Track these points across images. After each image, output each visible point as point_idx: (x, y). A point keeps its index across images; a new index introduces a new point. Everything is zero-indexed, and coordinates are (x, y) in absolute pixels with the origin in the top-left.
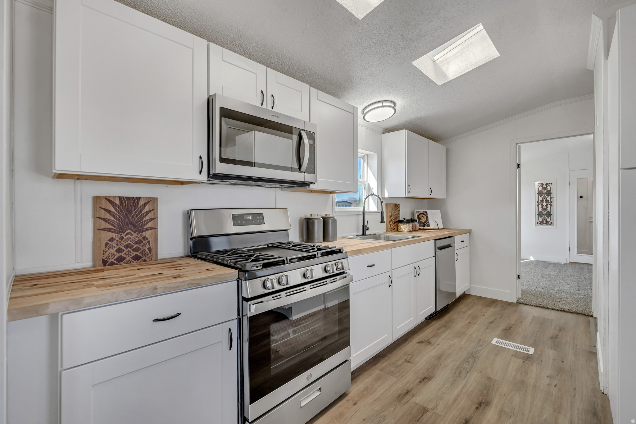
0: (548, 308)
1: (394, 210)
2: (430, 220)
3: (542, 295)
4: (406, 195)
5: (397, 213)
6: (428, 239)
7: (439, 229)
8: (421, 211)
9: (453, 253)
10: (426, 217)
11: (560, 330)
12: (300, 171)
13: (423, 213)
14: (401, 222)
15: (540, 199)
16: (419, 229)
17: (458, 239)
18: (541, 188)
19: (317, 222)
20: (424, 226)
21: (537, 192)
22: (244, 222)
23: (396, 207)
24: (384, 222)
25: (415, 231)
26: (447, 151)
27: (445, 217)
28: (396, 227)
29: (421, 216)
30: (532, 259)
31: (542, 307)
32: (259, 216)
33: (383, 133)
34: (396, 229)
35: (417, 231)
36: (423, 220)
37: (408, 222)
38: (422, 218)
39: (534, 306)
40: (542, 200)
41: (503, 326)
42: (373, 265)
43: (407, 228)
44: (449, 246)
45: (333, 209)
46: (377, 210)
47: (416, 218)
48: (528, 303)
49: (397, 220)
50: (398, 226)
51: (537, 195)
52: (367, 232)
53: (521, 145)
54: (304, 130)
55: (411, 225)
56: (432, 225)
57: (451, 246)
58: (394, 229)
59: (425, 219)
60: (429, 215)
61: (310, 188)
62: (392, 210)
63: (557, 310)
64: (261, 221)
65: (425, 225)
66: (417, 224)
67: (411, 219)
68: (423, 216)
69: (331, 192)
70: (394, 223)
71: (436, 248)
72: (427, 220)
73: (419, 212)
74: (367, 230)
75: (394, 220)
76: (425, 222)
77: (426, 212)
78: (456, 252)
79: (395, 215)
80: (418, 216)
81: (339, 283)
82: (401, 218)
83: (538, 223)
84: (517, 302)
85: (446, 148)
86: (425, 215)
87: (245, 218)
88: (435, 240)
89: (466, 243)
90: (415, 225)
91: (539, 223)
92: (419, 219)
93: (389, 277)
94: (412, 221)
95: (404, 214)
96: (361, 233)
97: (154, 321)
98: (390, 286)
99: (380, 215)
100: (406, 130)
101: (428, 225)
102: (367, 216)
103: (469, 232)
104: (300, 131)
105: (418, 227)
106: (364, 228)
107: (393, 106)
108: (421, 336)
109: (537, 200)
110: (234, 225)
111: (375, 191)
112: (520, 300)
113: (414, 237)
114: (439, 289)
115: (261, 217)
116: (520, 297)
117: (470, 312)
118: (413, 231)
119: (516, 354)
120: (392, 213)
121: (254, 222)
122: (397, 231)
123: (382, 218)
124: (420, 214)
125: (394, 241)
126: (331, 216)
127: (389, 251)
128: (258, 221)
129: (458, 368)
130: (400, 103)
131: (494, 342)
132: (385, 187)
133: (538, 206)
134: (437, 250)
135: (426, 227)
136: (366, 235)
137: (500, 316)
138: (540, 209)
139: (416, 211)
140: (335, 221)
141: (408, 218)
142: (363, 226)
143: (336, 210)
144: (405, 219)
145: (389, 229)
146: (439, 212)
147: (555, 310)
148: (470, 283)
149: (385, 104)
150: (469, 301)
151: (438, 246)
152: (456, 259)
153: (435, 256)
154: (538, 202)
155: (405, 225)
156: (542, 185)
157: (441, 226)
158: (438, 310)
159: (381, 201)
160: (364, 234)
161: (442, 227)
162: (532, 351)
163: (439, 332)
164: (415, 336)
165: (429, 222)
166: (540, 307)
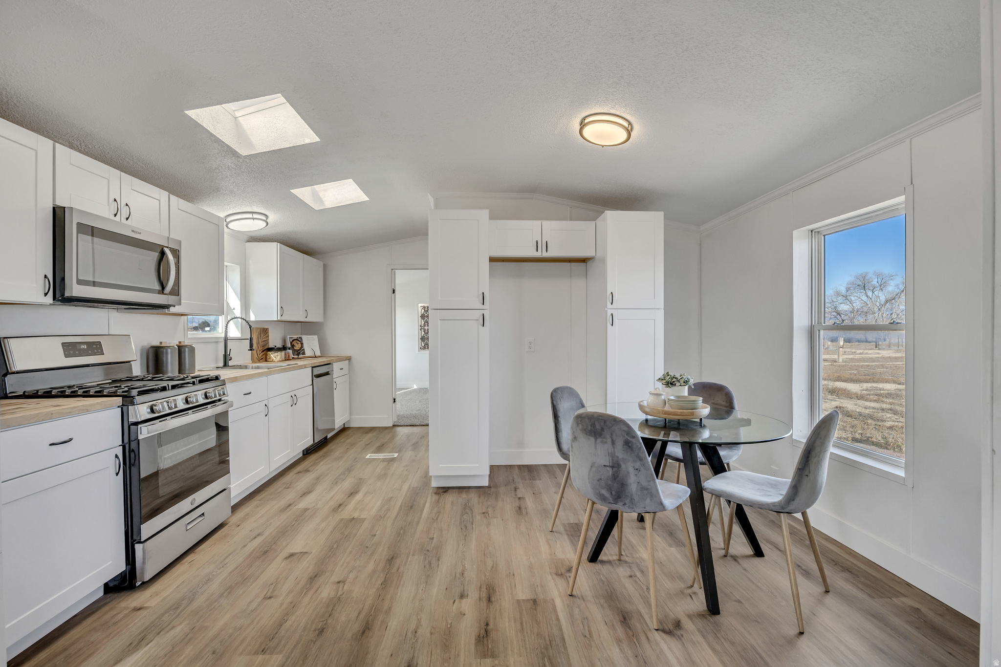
0: (417, 426)
1: (262, 335)
2: (305, 347)
3: (415, 417)
4: (279, 318)
5: (265, 339)
6: (305, 367)
7: (315, 357)
8: (295, 337)
9: (332, 382)
10: (301, 343)
11: (421, 438)
12: (163, 293)
13: (297, 339)
14: (270, 349)
15: (423, 323)
16: (293, 358)
17: (336, 366)
18: (423, 310)
19: (171, 352)
20: (298, 355)
21: (420, 315)
22: (77, 352)
23: (265, 332)
24: (254, 350)
25: (288, 360)
26: (325, 266)
27: (322, 344)
28: (264, 356)
29: (294, 343)
30: (415, 387)
31: (413, 425)
32: (96, 345)
33: (248, 241)
34: (264, 359)
35: (291, 360)
36: (297, 347)
37: (279, 350)
38: (296, 344)
39: (407, 426)
40: (424, 323)
41: (378, 445)
42: (250, 393)
43: (279, 357)
44: (327, 374)
45: (185, 335)
46: (240, 336)
47: (289, 345)
48: (402, 425)
49: (266, 348)
50: (266, 355)
51: (420, 318)
52: (231, 363)
53: (396, 270)
54: (168, 247)
55: (283, 353)
56: (308, 353)
57: (329, 374)
58: (262, 359)
59: (300, 345)
60: (304, 341)
61: (169, 311)
62: (259, 335)
63: (424, 425)
64: (99, 351)
65: (300, 353)
66: (290, 351)
67: (283, 346)
68: (297, 343)
69: (182, 315)
70: (262, 352)
71: (314, 376)
72: (302, 347)
73: (292, 338)
74: (230, 360)
75: (261, 348)
76: (299, 350)
77: (301, 338)
78: (334, 380)
79: (263, 342)
80: (291, 343)
81: (219, 409)
82: (271, 345)
83: (420, 348)
84: (393, 426)
85: (324, 264)
86: (299, 341)
87: (78, 348)
88: (312, 367)
89: (346, 371)
90: (289, 353)
91: (422, 348)
92: (293, 346)
93: (266, 405)
94: (284, 348)
95: (275, 340)
96: (221, 364)
97: (50, 445)
98: (266, 415)
99: (248, 341)
100: (279, 244)
101: (304, 353)
102: (229, 343)
103: (349, 359)
104: (163, 248)
105: (292, 356)
106: (226, 358)
107: (265, 219)
108: (299, 468)
109: (420, 324)
110: (66, 356)
111: (238, 313)
112: (395, 424)
113: (289, 365)
114: (317, 429)
115: (98, 346)
116: (396, 420)
117: (349, 441)
118: (285, 360)
119: (384, 460)
120: (260, 340)
121: (90, 352)
122: (266, 361)
123: (251, 345)
124: (293, 341)
125: (268, 369)
126: (186, 343)
127: (264, 378)
128: (96, 351)
129: (335, 480)
130: (273, 217)
131: (368, 457)
132: (251, 308)
133: (421, 329)
134: (315, 378)
135: (301, 356)
136: (229, 366)
137: (376, 438)
138: (423, 333)
139: (288, 337)
140: (192, 350)
141: (279, 345)
142: (225, 356)
143: (189, 336)
144: (275, 347)
145: (255, 359)
146: (315, 337)
147: (422, 425)
148: (350, 416)
149: (255, 216)
150: (349, 432)
151: (315, 373)
152: (335, 388)
153: (313, 384)
154: (421, 326)
155: (276, 354)
156: (424, 307)
157: (318, 353)
158: (316, 441)
159: (249, 325)
160: (226, 365)
161: (320, 355)
162: (396, 455)
163: (318, 461)
164: (292, 469)
165: (304, 349)
166: (411, 426)
